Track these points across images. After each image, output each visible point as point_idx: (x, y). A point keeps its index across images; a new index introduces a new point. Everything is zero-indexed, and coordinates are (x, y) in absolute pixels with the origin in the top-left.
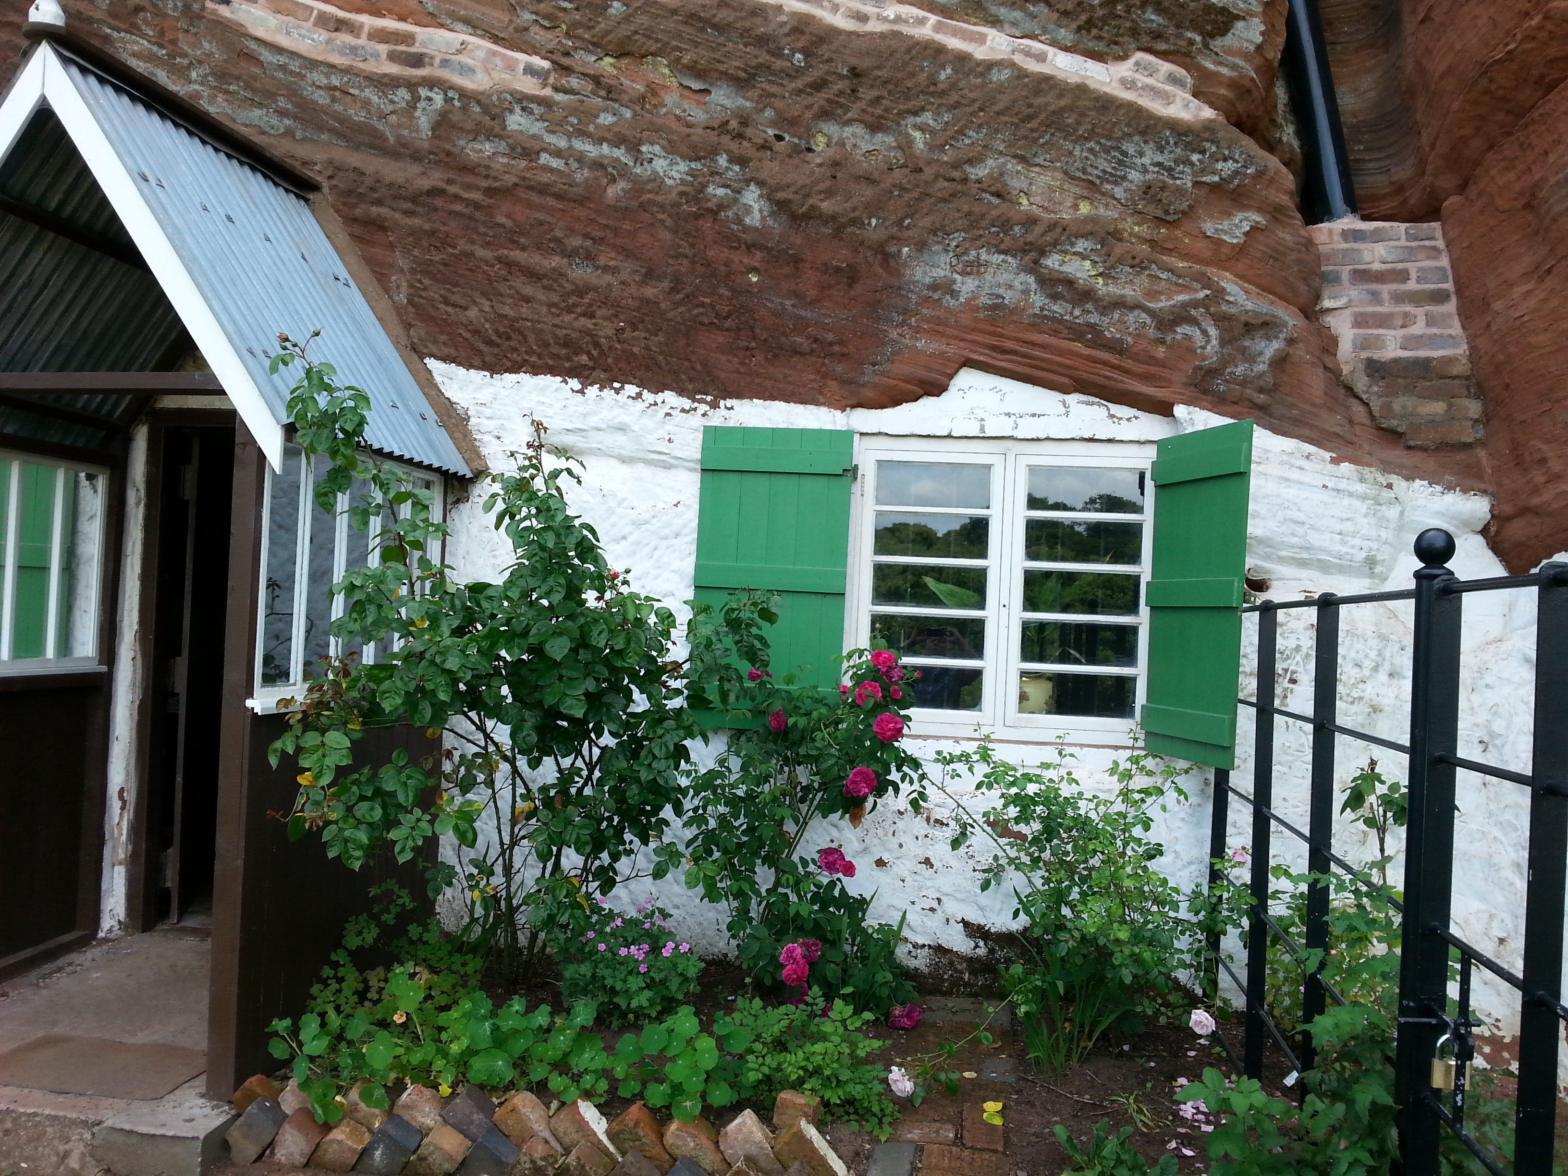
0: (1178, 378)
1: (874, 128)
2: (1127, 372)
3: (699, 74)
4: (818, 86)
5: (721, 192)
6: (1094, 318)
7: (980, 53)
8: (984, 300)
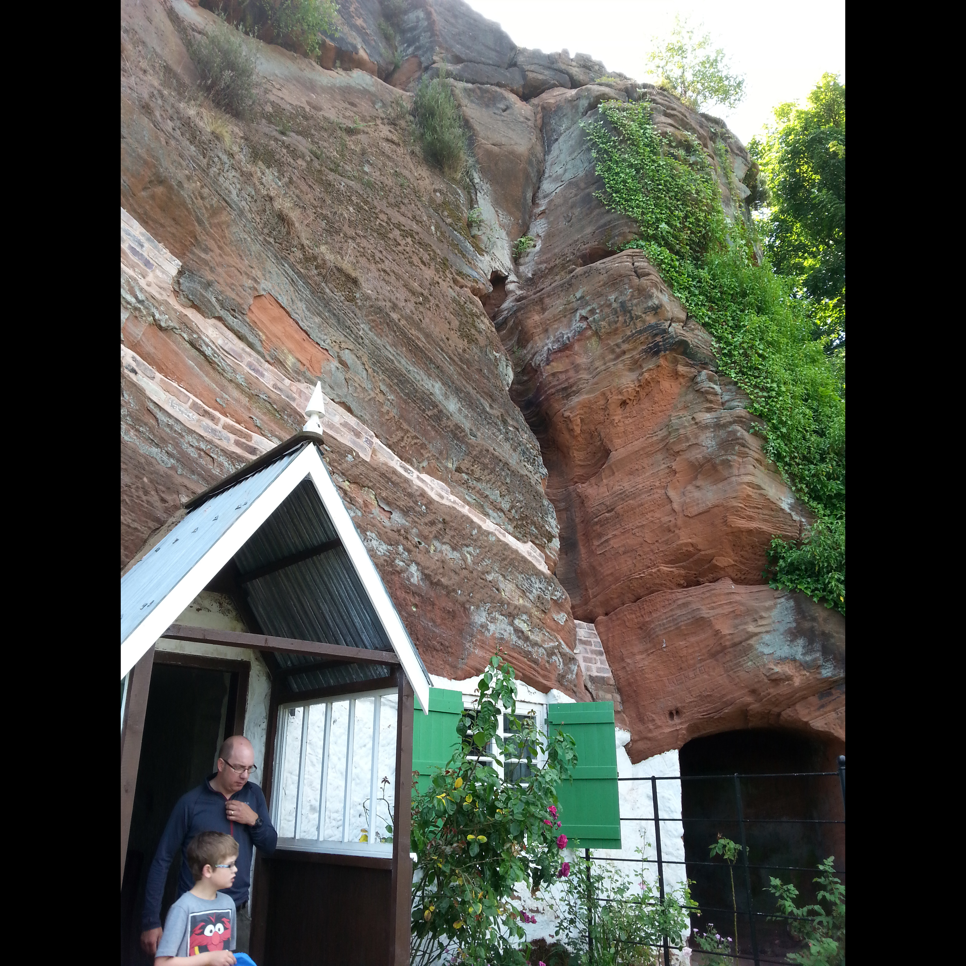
0: (554, 677)
1: (454, 549)
2: (539, 673)
3: (388, 504)
4: (432, 523)
5: (401, 564)
6: (530, 649)
7: (484, 527)
8: (497, 635)
